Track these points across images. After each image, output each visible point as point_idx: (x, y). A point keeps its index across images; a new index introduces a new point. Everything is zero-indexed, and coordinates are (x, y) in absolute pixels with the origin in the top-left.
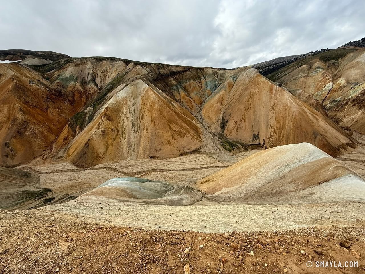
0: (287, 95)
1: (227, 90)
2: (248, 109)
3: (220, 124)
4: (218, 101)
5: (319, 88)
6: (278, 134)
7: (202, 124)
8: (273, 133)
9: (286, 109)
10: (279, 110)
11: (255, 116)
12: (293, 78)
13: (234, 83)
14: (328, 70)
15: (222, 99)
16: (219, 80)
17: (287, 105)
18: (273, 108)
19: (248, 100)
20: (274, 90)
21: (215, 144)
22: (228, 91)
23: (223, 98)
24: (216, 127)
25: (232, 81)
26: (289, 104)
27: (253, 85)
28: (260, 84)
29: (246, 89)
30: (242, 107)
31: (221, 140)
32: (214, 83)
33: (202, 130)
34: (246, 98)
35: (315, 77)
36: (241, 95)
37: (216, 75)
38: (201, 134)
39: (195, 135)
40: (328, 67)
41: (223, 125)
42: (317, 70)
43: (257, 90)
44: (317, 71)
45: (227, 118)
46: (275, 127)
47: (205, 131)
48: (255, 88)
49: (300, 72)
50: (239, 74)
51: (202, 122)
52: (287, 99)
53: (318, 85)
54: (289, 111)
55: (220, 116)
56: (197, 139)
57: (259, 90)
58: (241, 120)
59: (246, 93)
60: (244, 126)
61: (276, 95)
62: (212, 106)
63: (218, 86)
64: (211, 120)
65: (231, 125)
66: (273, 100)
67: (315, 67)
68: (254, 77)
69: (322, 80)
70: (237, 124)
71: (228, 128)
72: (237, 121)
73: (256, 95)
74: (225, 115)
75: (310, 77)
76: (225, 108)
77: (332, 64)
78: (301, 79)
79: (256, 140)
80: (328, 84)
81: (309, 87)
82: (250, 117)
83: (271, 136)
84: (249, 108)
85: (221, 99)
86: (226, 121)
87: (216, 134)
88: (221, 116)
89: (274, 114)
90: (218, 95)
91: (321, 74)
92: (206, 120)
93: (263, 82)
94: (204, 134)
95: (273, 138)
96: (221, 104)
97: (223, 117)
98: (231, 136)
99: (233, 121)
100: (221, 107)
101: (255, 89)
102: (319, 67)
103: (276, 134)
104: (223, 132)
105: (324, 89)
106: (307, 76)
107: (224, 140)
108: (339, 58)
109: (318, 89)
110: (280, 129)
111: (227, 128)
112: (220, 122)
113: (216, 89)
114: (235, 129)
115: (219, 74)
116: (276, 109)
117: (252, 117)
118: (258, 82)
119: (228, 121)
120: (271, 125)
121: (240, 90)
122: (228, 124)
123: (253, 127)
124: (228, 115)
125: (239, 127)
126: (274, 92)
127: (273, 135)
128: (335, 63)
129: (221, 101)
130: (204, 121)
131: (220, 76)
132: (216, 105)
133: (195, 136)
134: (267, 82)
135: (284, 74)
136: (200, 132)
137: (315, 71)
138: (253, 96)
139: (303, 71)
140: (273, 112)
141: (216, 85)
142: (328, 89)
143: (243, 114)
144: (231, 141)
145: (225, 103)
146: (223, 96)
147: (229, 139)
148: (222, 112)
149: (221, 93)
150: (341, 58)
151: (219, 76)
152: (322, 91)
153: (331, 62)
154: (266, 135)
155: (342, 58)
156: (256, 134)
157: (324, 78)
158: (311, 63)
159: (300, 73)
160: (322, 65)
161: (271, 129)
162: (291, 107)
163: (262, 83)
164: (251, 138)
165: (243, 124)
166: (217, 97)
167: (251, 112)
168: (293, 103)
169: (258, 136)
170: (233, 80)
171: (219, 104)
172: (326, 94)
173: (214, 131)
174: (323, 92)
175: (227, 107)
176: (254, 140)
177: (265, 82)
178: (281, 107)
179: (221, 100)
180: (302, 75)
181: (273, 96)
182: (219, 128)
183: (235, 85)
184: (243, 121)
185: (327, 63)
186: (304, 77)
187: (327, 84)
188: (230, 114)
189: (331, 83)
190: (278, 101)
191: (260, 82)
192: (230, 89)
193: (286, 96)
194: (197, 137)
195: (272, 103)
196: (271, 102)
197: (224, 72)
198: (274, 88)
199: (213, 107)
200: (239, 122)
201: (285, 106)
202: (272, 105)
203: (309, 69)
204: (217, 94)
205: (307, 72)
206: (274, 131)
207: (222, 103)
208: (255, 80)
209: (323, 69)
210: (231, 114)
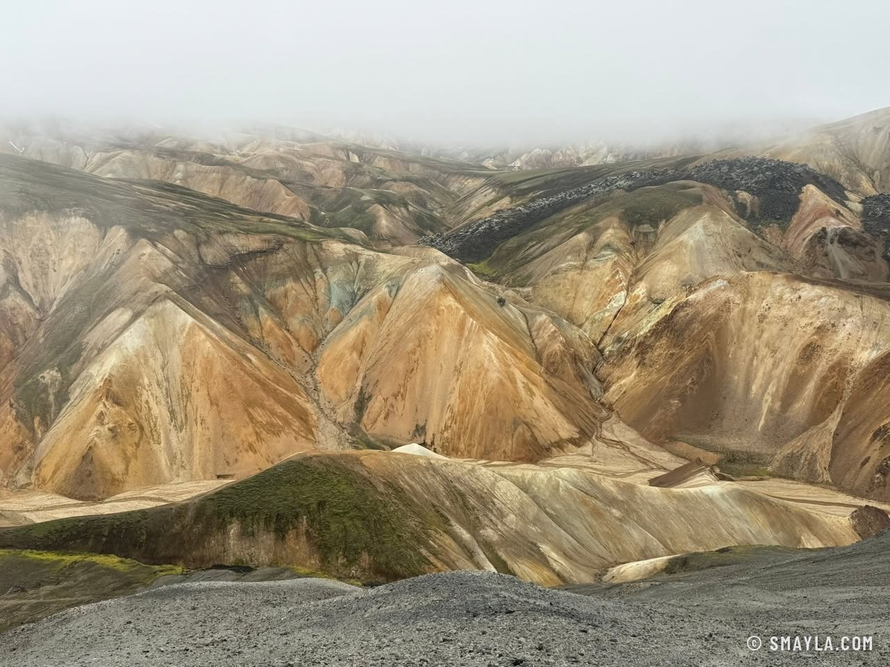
0: (488, 343)
1: (375, 319)
2: (412, 370)
3: (356, 403)
4: (354, 348)
5: (602, 300)
6: (458, 424)
7: (317, 401)
8: (450, 422)
9: (479, 375)
10: (468, 375)
11: (424, 386)
12: (555, 268)
13: (391, 300)
14: (630, 253)
15: (363, 342)
16: (361, 280)
17: (483, 365)
18: (458, 370)
19: (415, 349)
20: (466, 328)
21: (341, 447)
22: (377, 323)
23: (364, 339)
24: (346, 411)
25: (388, 295)
26: (486, 364)
27: (427, 315)
28: (441, 313)
29: (412, 323)
30: (401, 366)
31: (354, 439)
32: (348, 288)
33: (316, 418)
34: (411, 346)
35: (598, 272)
36: (402, 336)
37: (354, 264)
38: (314, 426)
39: (302, 429)
40: (633, 244)
41: (361, 405)
42: (603, 253)
43: (434, 327)
44: (604, 256)
45: (370, 389)
46: (456, 409)
47: (323, 420)
48: (431, 322)
49: (568, 254)
50: (404, 277)
51: (317, 398)
52: (485, 351)
53: (600, 293)
54: (484, 378)
55: (357, 385)
56: (307, 438)
57: (438, 326)
58: (395, 396)
59: (412, 333)
60: (400, 409)
61: (468, 340)
62: (339, 359)
63: (357, 298)
64: (336, 393)
65: (375, 405)
66: (461, 352)
67: (602, 245)
68: (432, 292)
69: (609, 281)
70: (389, 403)
71: (369, 413)
72: (387, 398)
73: (431, 339)
74: (365, 382)
75: (588, 268)
76: (369, 366)
77: (641, 235)
78: (571, 274)
79: (420, 435)
80: (618, 295)
81: (584, 296)
82: (414, 388)
83: (446, 428)
84: (415, 369)
85: (359, 342)
86: (367, 396)
87: (344, 426)
88: (359, 384)
89: (459, 382)
90: (354, 331)
91: (610, 264)
92: (325, 393)
93: (449, 308)
94: (321, 427)
95: (450, 431)
96: (360, 356)
97: (362, 387)
98: (374, 429)
99: (380, 398)
100: (359, 362)
101: (430, 325)
102: (608, 246)
103: (455, 423)
104: (359, 420)
105: (608, 307)
106: (583, 267)
107: (361, 439)
108: (661, 219)
109: (599, 305)
110: (463, 414)
111: (368, 411)
112: (354, 400)
113: (352, 306)
114: (383, 416)
115: (362, 260)
116: (464, 372)
117: (417, 389)
118: (438, 309)
119: (370, 397)
120: (449, 405)
121: (401, 323)
122: (370, 404)
123: (417, 410)
124: (372, 384)
125: (391, 409)
126: (466, 333)
127: (450, 427)
128: (650, 233)
129: (360, 347)
130: (321, 394)
131: (365, 267)
132: (348, 357)
133: (301, 431)
134: (457, 308)
135: (542, 248)
136: (312, 423)
137: (599, 255)
138: (425, 341)
139: (576, 251)
140: (458, 379)
141: (354, 292)
142: (616, 308)
143: (401, 382)
144: (372, 439)
145: (369, 351)
146: (365, 334)
147: (369, 436)
148: (361, 376)
149: (362, 325)
150: (664, 222)
151: (362, 267)
152: (604, 312)
153: (641, 230)
154: (438, 425)
155: (666, 222)
156: (421, 424)
157: (613, 276)
158: (598, 229)
159: (569, 257)
160: (620, 239)
161: (449, 414)
162: (488, 370)
163: (446, 311)
164: (412, 432)
165: (399, 405)
166: (352, 334)
167: (417, 378)
168: (493, 361)
169: (423, 428)
170: (390, 292)
171: (355, 355)
172: (611, 318)
173: (340, 419)
174: (607, 314)
175: (371, 363)
176: (415, 436)
177: (452, 309)
178: (473, 369)
179: (360, 345)
180: (572, 263)
181: (463, 342)
182: (352, 413)
183: (394, 307)
184: (399, 397)
185: (633, 233)
186: (576, 267)
187: (617, 292)
188: (375, 381)
189: (624, 293)
190: (469, 356)
191: (443, 308)
192: (381, 317)
193: (485, 346)
194: (307, 435)
195: (459, 359)
196: (456, 356)
197: (375, 256)
198: (467, 325)
199: (341, 361)
200: (391, 400)
201: (480, 368)
202: (458, 363)
203: (591, 246)
204: (352, 325)
205: (585, 254)
206: (453, 418)
207: (361, 353)
208: (432, 302)
209: (617, 251)
210: (378, 381)
